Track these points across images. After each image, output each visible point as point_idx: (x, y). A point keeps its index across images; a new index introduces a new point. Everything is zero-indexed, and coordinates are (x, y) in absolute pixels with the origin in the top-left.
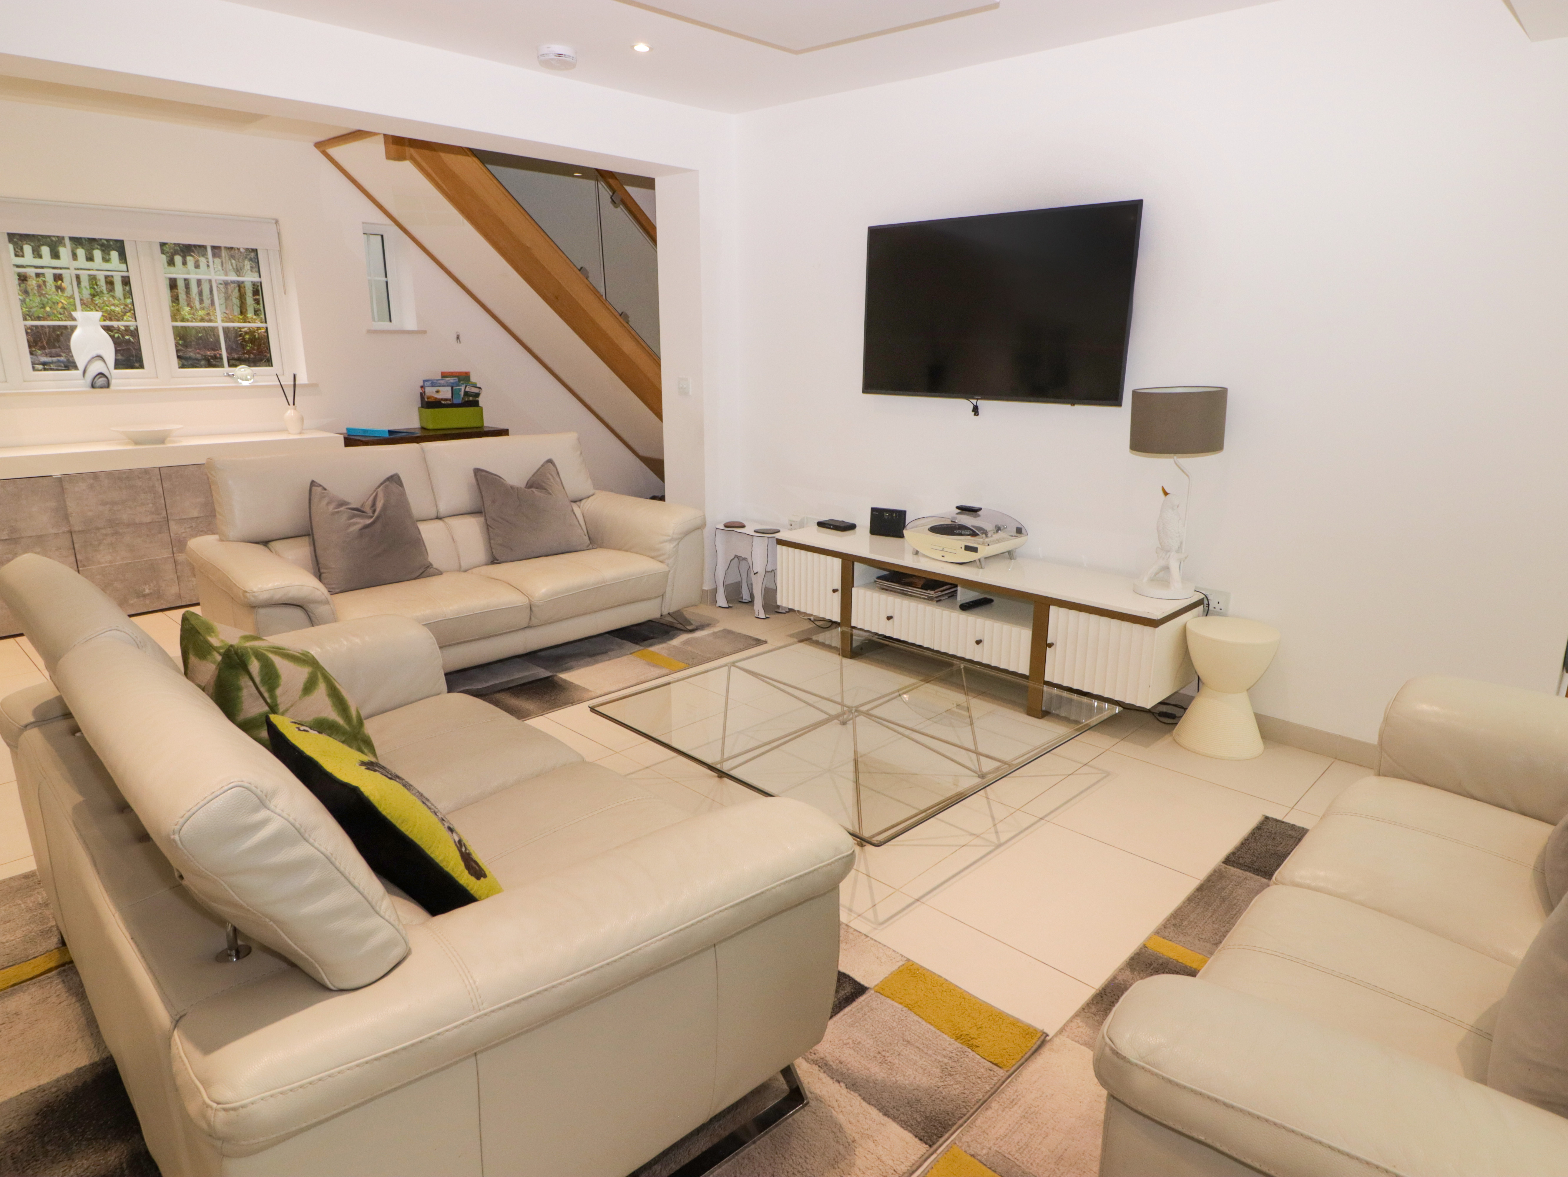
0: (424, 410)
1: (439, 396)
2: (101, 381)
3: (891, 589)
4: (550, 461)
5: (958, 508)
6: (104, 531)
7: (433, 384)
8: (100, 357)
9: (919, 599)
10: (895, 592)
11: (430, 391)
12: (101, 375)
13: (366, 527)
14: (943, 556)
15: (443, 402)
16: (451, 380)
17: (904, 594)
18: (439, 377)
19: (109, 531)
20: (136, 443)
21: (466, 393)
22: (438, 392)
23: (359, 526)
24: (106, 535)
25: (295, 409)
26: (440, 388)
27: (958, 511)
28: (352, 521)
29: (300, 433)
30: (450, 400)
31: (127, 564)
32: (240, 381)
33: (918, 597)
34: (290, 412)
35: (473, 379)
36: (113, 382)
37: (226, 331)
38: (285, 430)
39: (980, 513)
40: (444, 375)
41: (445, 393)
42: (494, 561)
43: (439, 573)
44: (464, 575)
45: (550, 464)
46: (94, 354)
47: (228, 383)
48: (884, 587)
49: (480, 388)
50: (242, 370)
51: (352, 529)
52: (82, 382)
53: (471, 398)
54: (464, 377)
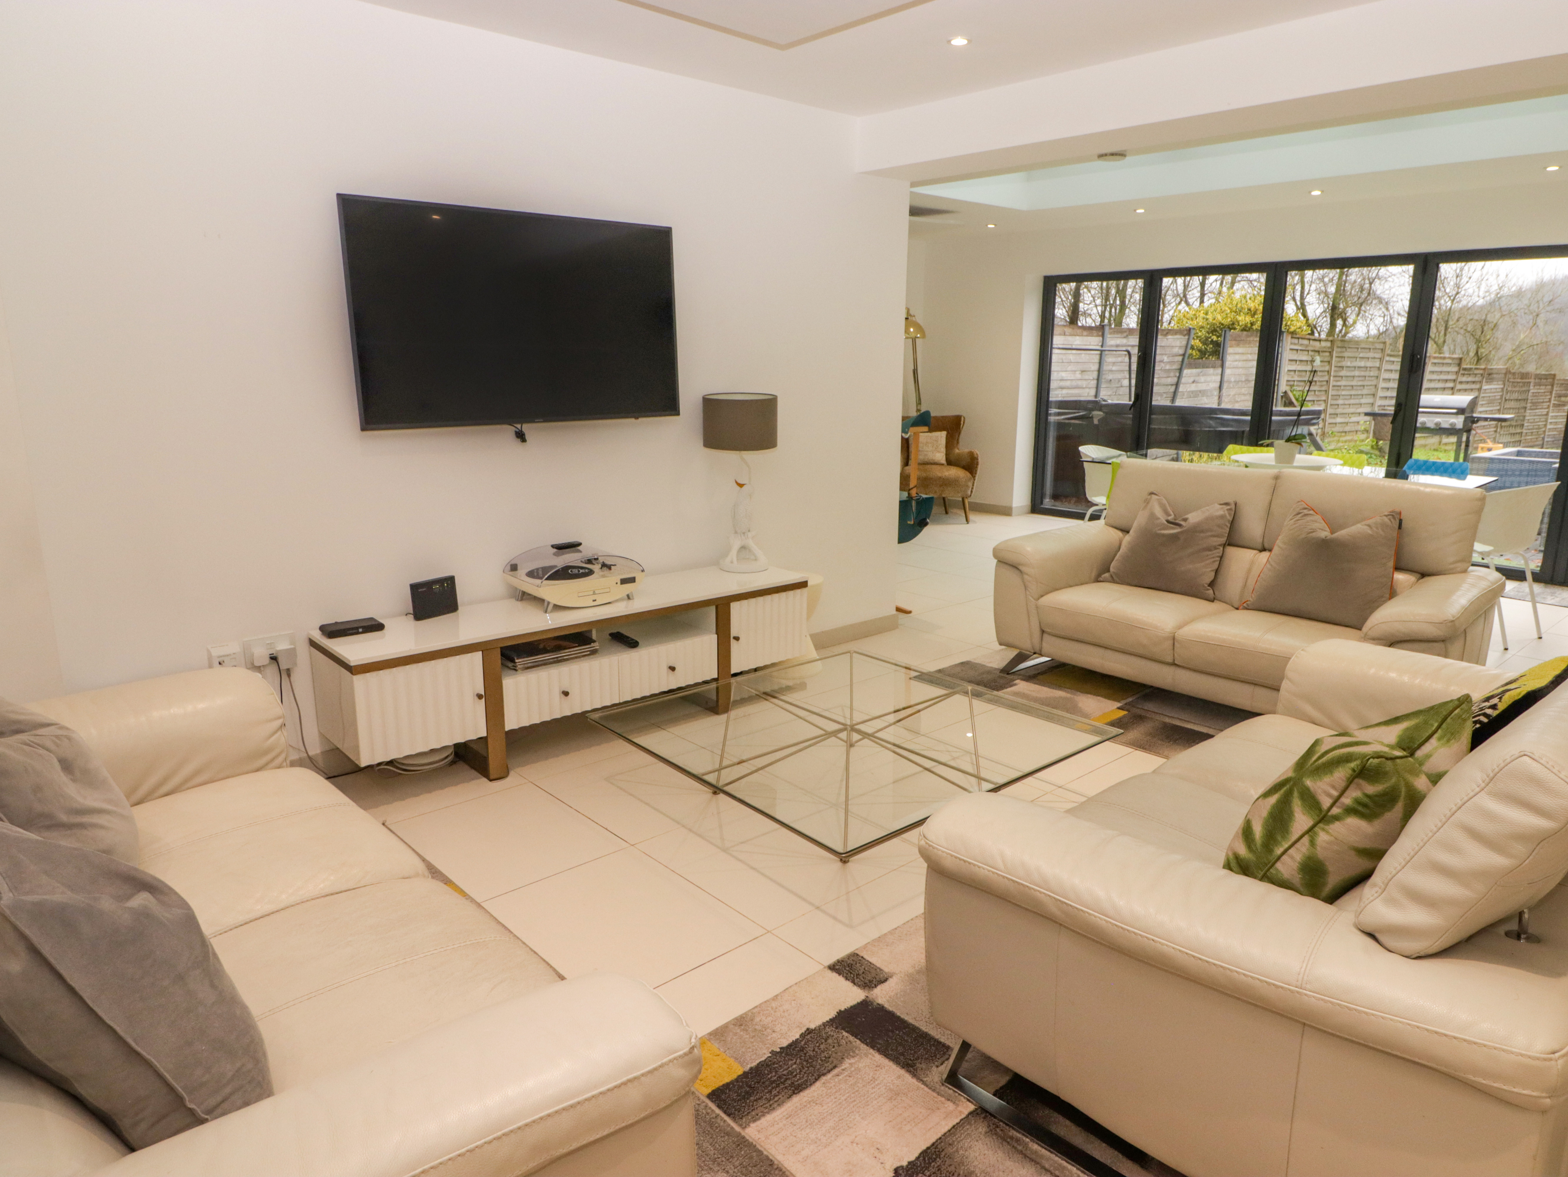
3: (540, 663)
5: (553, 546)
9: (578, 659)
10: (545, 664)
14: (594, 601)
17: (558, 661)
27: (555, 550)
33: (576, 658)
39: (580, 548)
48: (530, 665)
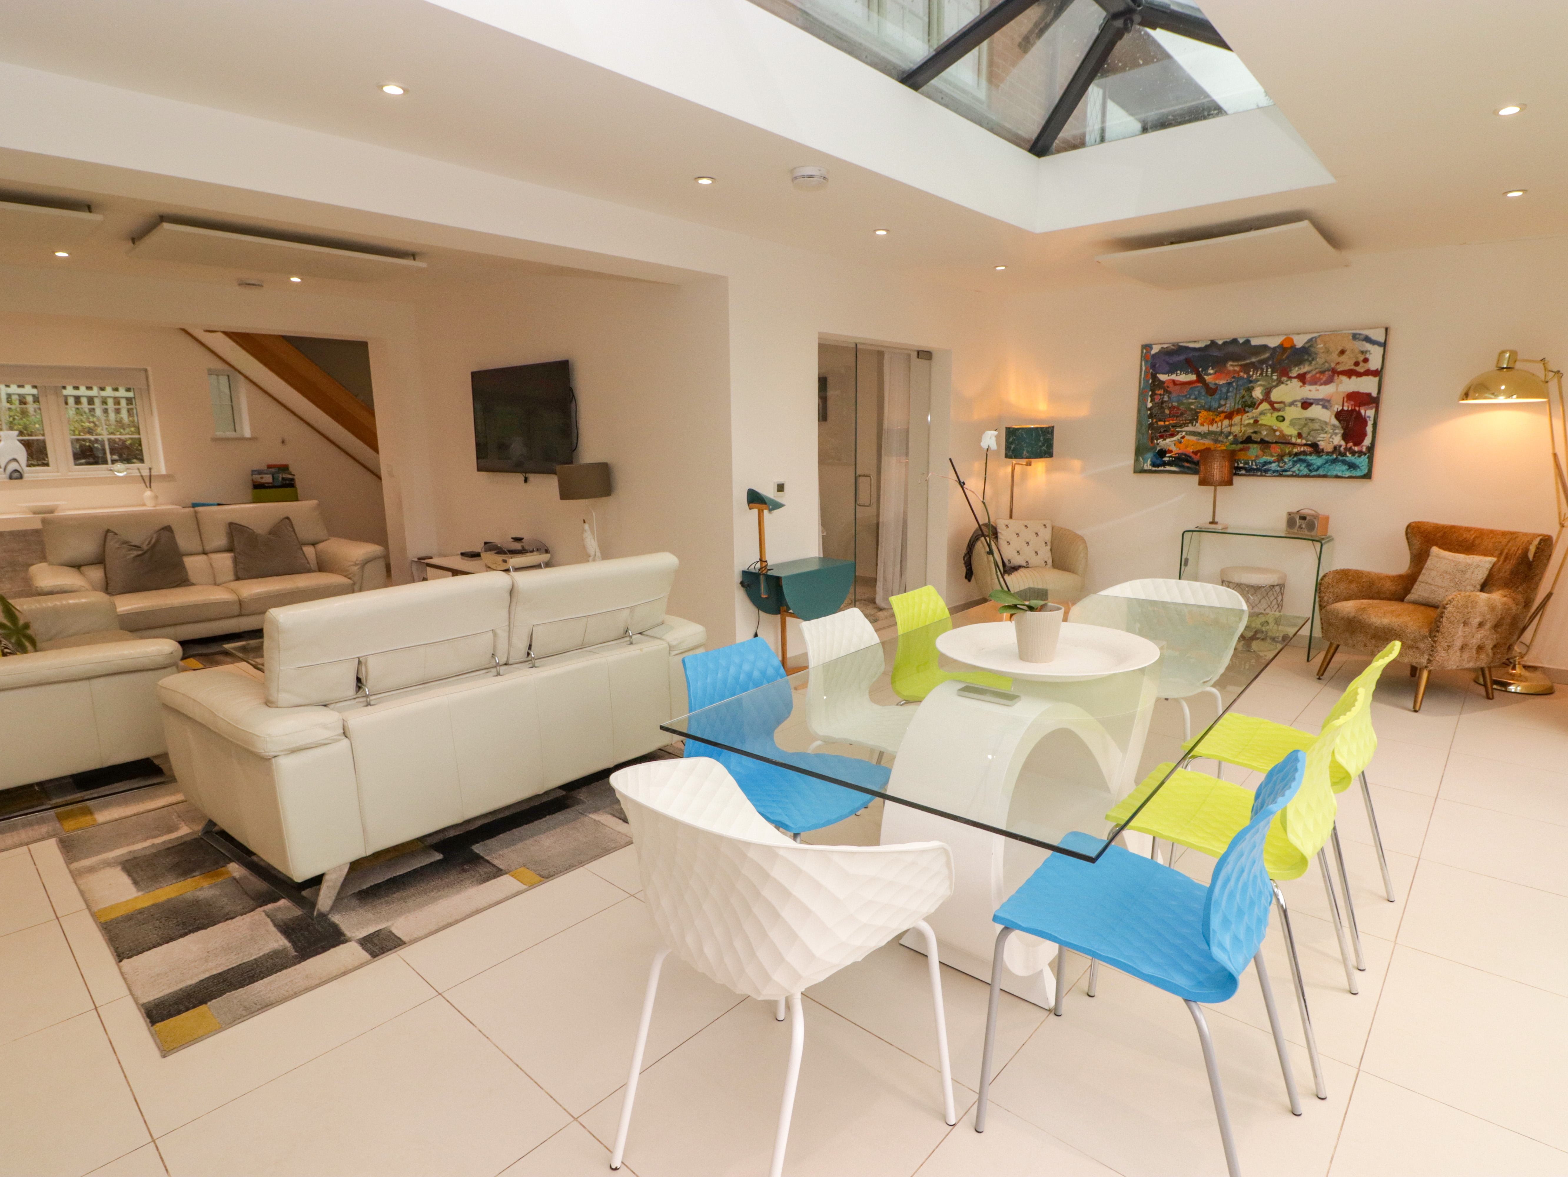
0: (255, 490)
1: (263, 481)
2: (17, 474)
4: (288, 518)
5: (512, 538)
6: (6, 569)
7: (260, 472)
8: (15, 460)
11: (257, 477)
12: (16, 471)
13: (138, 556)
15: (266, 485)
16: (273, 470)
18: (266, 468)
19: (10, 569)
20: (35, 513)
21: (283, 479)
22: (262, 478)
23: (132, 556)
24: (8, 572)
25: (151, 491)
26: (264, 476)
27: (512, 540)
28: (129, 552)
29: (155, 506)
30: (271, 483)
31: (22, 590)
32: (116, 473)
34: (148, 493)
35: (291, 469)
36: (25, 475)
37: (109, 440)
38: (144, 505)
39: (523, 541)
40: (269, 467)
41: (268, 479)
42: (238, 578)
43: (193, 584)
44: (216, 587)
45: (287, 520)
46: (11, 457)
47: (108, 474)
49: (294, 475)
50: (119, 466)
51: (128, 557)
52: (4, 476)
53: (287, 482)
54: (284, 468)
